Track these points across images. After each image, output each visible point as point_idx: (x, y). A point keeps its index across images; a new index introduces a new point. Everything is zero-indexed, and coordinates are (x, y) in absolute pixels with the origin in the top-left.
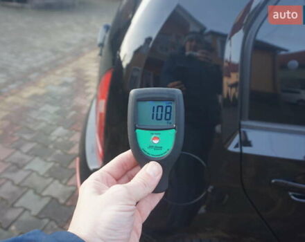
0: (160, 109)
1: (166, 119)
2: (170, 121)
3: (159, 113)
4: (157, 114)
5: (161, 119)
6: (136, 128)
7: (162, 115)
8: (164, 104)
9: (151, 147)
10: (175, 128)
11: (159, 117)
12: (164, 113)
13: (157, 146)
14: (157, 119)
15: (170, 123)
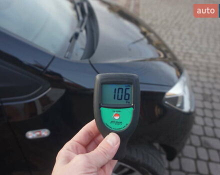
0: (120, 91)
1: (125, 99)
2: (129, 101)
3: (120, 94)
4: (118, 95)
5: (121, 99)
6: (100, 107)
7: (122, 96)
8: (124, 87)
9: (113, 122)
10: (133, 107)
11: (120, 97)
12: (124, 94)
13: (118, 121)
14: (118, 99)
15: (129, 103)
